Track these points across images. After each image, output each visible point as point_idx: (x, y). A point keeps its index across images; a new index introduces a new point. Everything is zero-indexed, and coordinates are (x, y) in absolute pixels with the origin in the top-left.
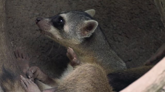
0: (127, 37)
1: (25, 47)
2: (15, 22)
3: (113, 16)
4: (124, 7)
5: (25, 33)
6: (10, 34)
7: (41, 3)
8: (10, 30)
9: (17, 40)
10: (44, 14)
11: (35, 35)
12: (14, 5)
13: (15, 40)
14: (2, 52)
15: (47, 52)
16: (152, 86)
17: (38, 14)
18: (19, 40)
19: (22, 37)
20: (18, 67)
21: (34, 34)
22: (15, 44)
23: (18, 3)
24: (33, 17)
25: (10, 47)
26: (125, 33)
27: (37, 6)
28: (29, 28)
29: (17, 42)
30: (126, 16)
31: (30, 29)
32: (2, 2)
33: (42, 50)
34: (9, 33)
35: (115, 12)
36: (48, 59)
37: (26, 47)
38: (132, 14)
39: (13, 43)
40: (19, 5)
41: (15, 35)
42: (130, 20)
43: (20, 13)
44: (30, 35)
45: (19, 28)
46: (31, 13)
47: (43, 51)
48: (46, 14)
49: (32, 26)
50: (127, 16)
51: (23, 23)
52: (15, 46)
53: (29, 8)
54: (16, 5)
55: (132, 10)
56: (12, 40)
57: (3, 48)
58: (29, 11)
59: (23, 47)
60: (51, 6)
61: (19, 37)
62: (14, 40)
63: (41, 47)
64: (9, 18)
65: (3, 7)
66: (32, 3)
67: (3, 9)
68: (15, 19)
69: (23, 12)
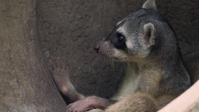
0: (188, 42)
1: (64, 57)
2: (52, 28)
3: (171, 17)
4: (184, 7)
5: (65, 40)
6: (46, 42)
7: (83, 4)
8: (46, 36)
9: (55, 49)
10: (87, 17)
11: (76, 43)
12: (51, 7)
13: (52, 49)
14: (30, 65)
15: (90, 62)
16: (194, 105)
17: (80, 17)
18: (57, 49)
19: (61, 46)
20: (50, 82)
21: (76, 41)
22: (52, 54)
23: (55, 5)
24: (74, 21)
25: (40, 58)
26: (186, 38)
27: (79, 7)
28: (68, 34)
29: (54, 51)
30: (186, 17)
31: (71, 35)
32: (31, 4)
33: (85, 60)
34: (45, 40)
35: (173, 12)
36: (92, 71)
37: (66, 57)
38: (194, 14)
39: (49, 52)
40: (56, 7)
41: (52, 42)
42: (192, 21)
43: (59, 16)
44: (70, 42)
45: (56, 34)
46: (71, 15)
47: (85, 62)
48: (90, 17)
49: (73, 31)
50: (188, 17)
51: (62, 28)
52: (52, 56)
53: (69, 11)
54: (54, 7)
55: (193, 9)
56: (48, 50)
57: (31, 59)
58: (69, 13)
59: (62, 58)
60: (96, 7)
61: (56, 46)
62: (50, 49)
63: (83, 56)
64: (45, 22)
65: (32, 10)
66: (72, 3)
67: (33, 13)
68: (52, 23)
69: (61, 15)
